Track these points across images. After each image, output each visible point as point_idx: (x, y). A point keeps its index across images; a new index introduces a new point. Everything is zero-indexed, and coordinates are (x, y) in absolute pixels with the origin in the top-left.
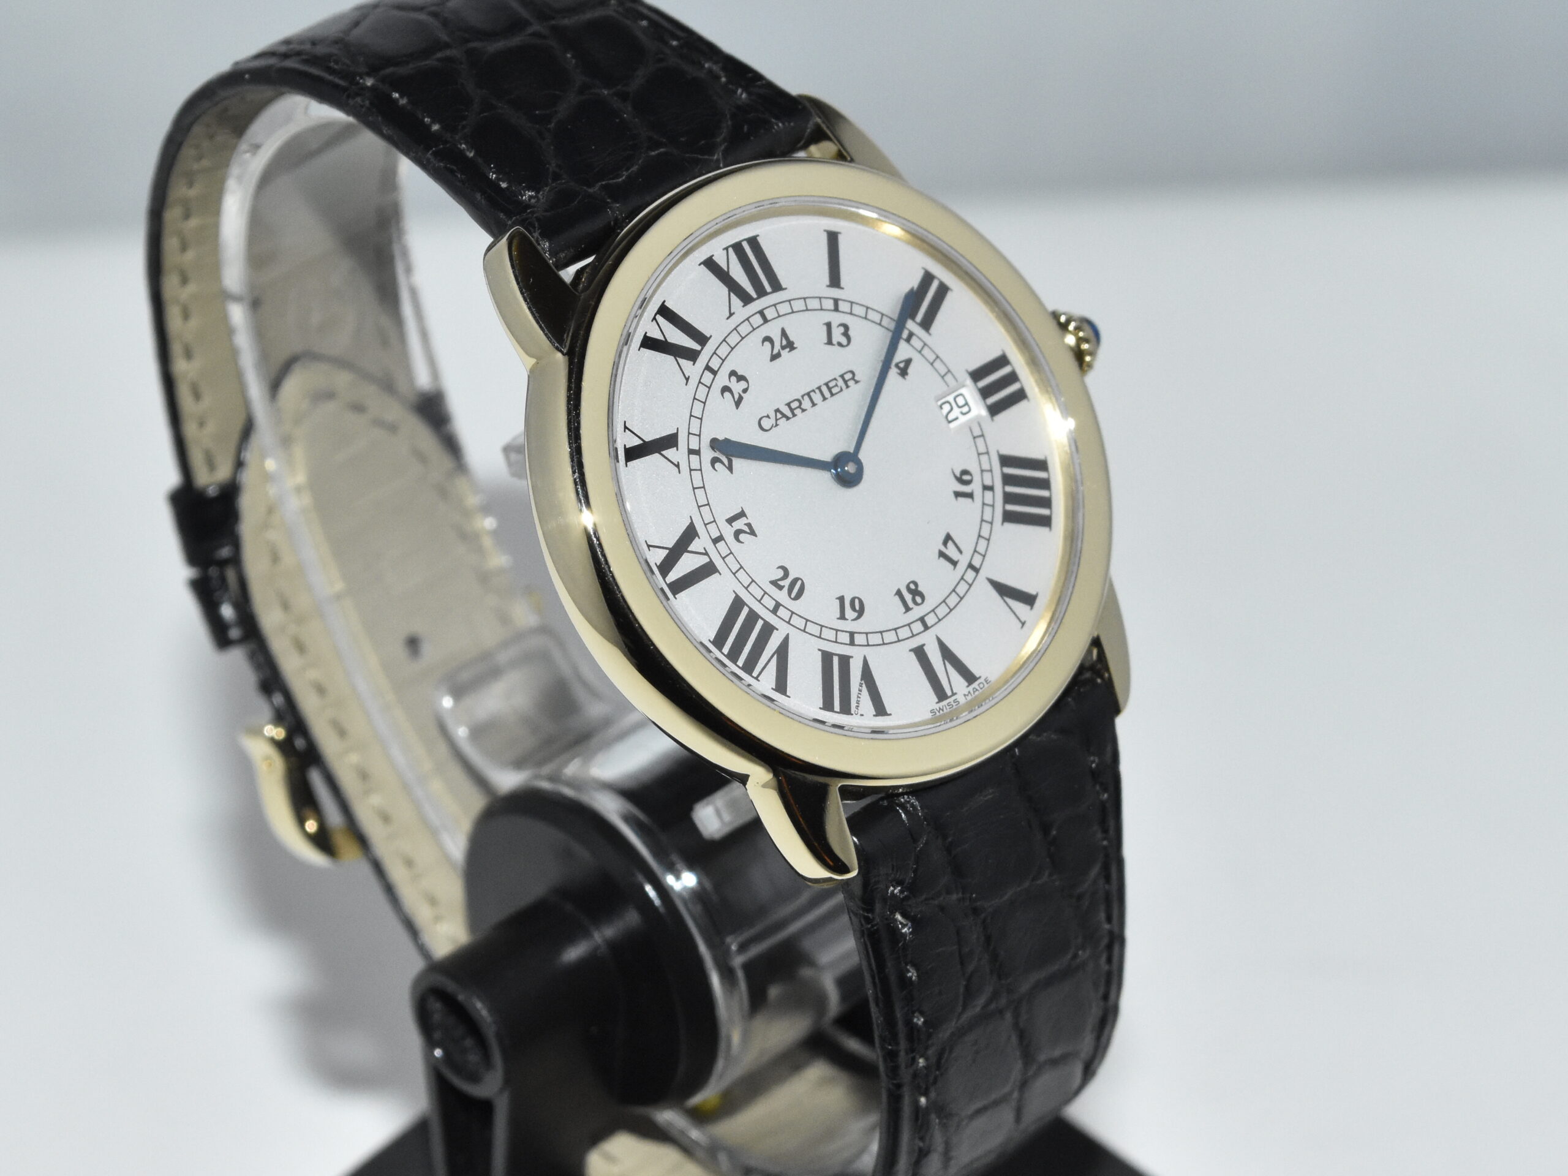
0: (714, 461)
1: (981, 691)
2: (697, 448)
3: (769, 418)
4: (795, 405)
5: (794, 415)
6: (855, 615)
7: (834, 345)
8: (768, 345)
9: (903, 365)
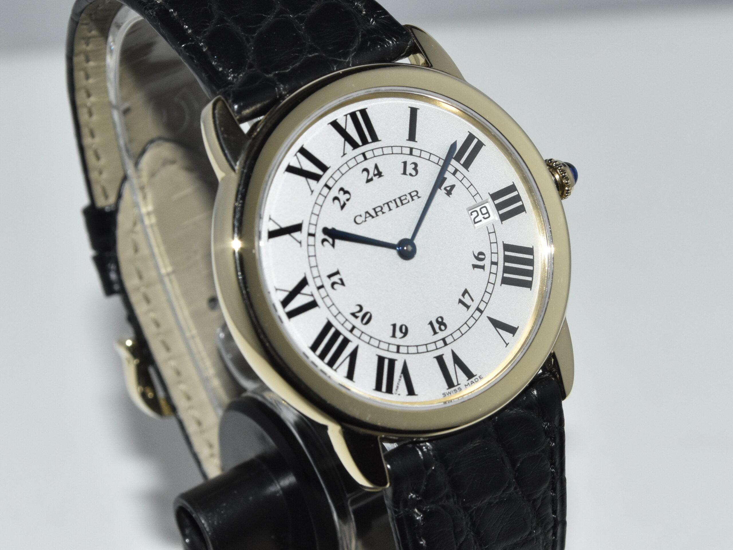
0: (324, 240)
2: (314, 233)
3: (362, 217)
4: (378, 210)
5: (377, 215)
6: (402, 335)
7: (407, 175)
8: (365, 173)
9: (448, 189)
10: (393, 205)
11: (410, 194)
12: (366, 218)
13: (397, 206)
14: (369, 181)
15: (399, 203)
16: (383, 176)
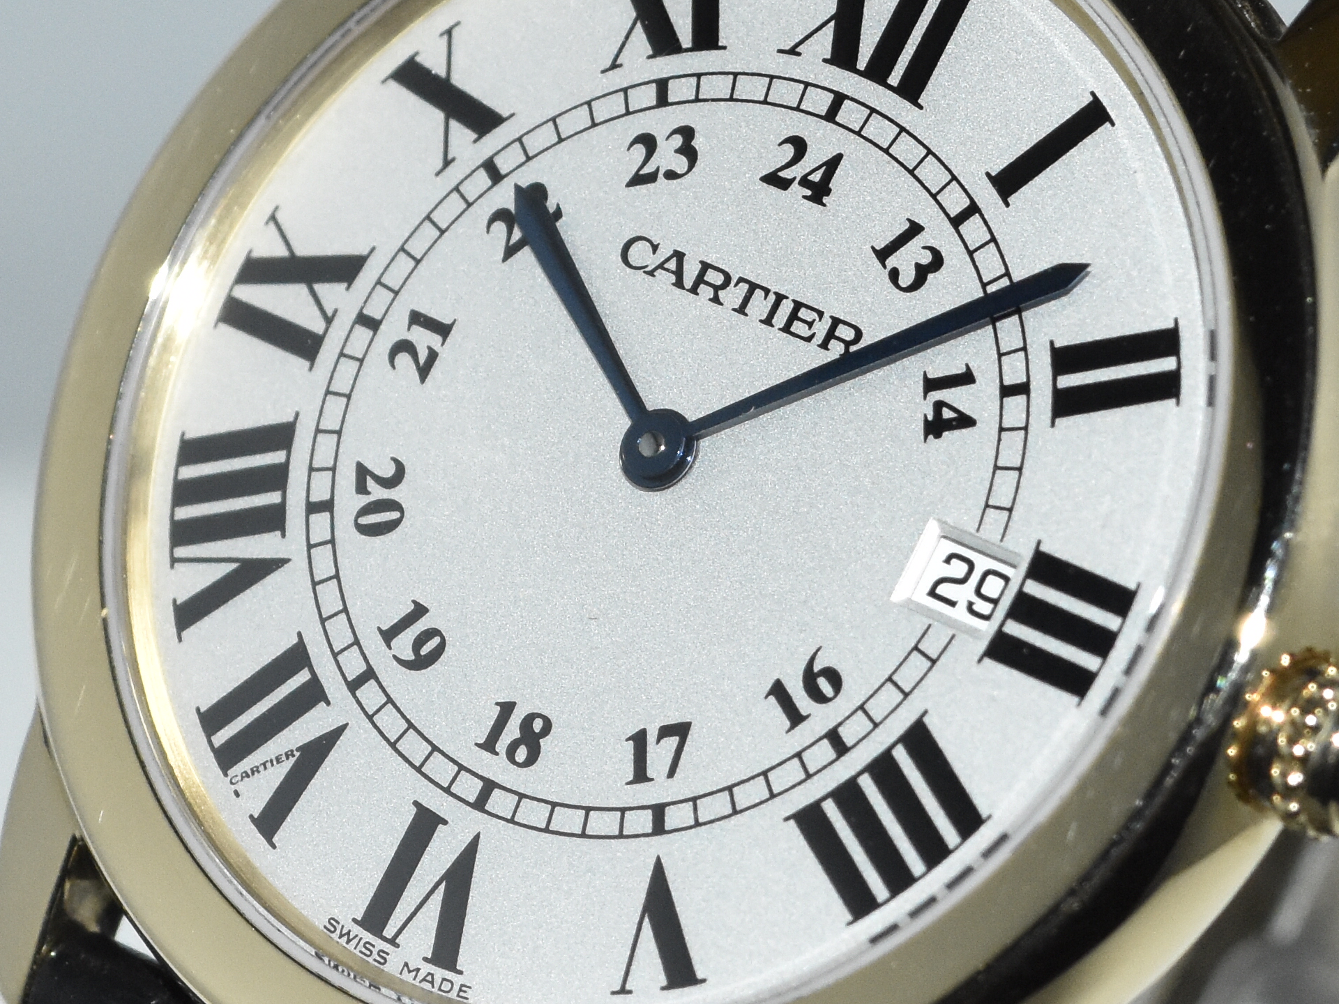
0: (503, 216)
1: (435, 990)
2: (503, 172)
3: (654, 253)
4: (714, 278)
5: (694, 290)
6: (409, 655)
7: (885, 267)
8: (789, 151)
9: (947, 414)
10: (760, 307)
11: (836, 322)
12: (662, 266)
13: (768, 321)
14: (774, 179)
15: (781, 318)
16: (824, 205)
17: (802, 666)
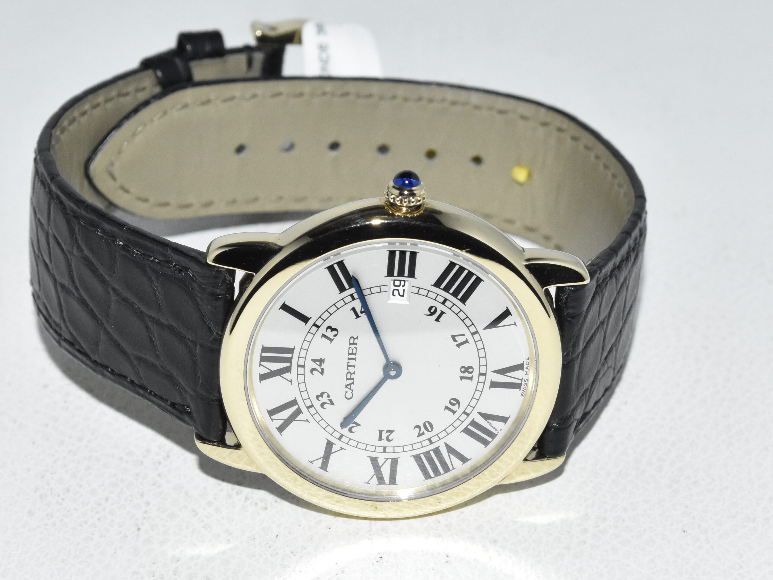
0: (350, 430)
1: (529, 365)
2: (340, 435)
3: (348, 392)
4: (349, 376)
5: (353, 379)
10: (352, 363)
11: (350, 344)
12: (350, 389)
13: (355, 359)
14: (322, 373)
15: (353, 357)
16: (324, 359)
17: (430, 317)
